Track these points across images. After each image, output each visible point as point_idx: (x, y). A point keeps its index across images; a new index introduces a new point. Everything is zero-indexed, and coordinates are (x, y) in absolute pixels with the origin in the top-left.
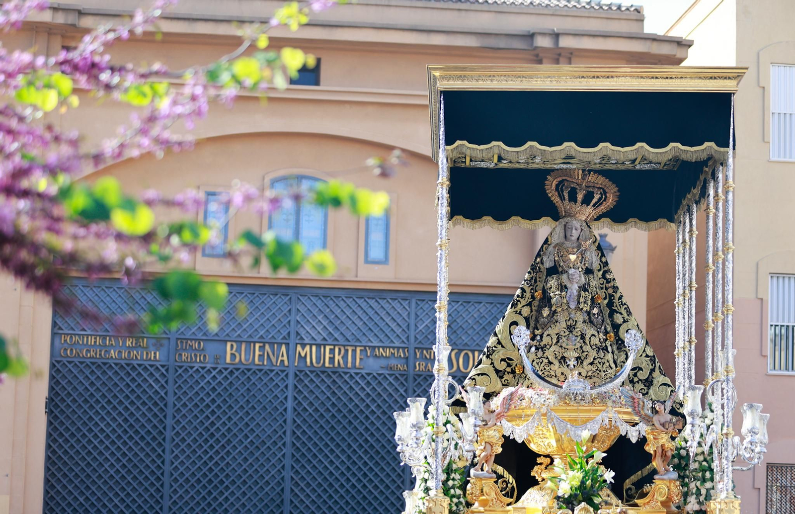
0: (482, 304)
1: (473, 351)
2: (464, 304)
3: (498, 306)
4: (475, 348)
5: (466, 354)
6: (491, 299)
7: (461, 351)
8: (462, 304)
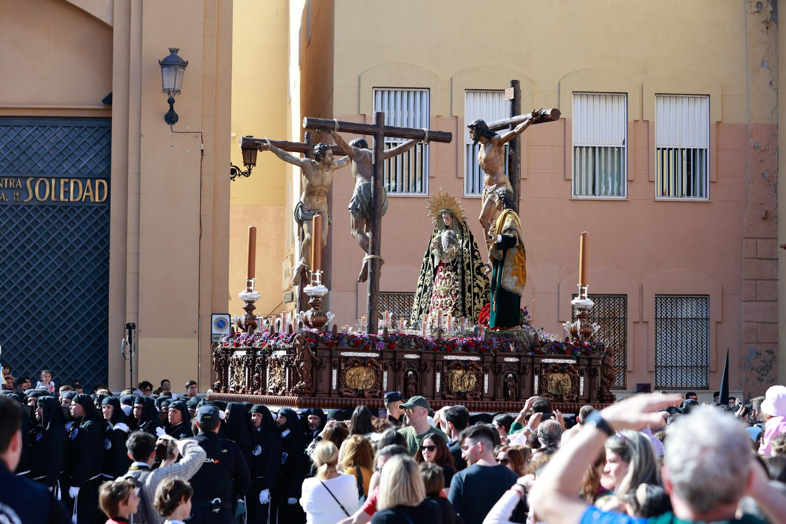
0: (59, 128)
1: (50, 179)
2: (39, 128)
3: (76, 129)
4: (51, 176)
5: (43, 181)
6: (68, 123)
7: (36, 178)
8: (37, 129)
